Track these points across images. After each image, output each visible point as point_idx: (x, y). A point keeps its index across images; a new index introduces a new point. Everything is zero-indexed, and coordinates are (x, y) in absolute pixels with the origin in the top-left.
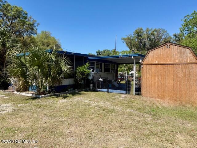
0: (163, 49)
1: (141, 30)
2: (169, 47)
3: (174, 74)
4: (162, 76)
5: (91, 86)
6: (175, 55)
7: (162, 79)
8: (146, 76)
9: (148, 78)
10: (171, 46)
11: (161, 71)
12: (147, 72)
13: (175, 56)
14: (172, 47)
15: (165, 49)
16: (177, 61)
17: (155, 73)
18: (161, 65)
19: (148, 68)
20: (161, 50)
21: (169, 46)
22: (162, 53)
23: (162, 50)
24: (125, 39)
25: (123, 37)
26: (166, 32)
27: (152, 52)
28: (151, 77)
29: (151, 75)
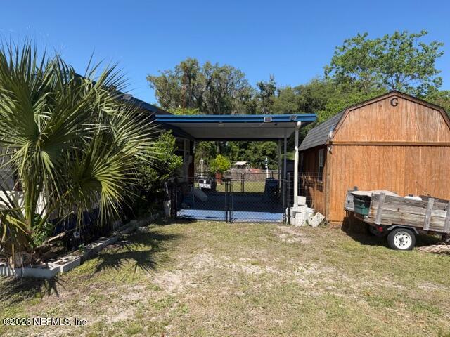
0: (383, 108)
1: (195, 63)
2: (397, 103)
3: (406, 169)
4: (378, 175)
5: (168, 205)
6: (410, 123)
7: (378, 182)
8: (339, 174)
9: (346, 178)
10: (400, 101)
11: (377, 163)
12: (344, 164)
13: (410, 126)
14: (403, 103)
15: (386, 106)
16: (414, 139)
17: (362, 166)
18: (377, 147)
19: (345, 154)
20: (378, 110)
21: (395, 101)
22: (379, 118)
23: (380, 109)
24: (156, 81)
25: (152, 75)
26: (242, 75)
27: (356, 114)
28: (351, 176)
29: (351, 172)
